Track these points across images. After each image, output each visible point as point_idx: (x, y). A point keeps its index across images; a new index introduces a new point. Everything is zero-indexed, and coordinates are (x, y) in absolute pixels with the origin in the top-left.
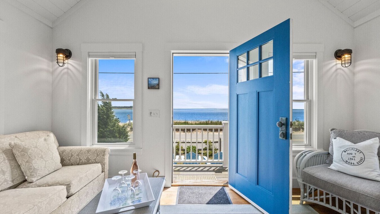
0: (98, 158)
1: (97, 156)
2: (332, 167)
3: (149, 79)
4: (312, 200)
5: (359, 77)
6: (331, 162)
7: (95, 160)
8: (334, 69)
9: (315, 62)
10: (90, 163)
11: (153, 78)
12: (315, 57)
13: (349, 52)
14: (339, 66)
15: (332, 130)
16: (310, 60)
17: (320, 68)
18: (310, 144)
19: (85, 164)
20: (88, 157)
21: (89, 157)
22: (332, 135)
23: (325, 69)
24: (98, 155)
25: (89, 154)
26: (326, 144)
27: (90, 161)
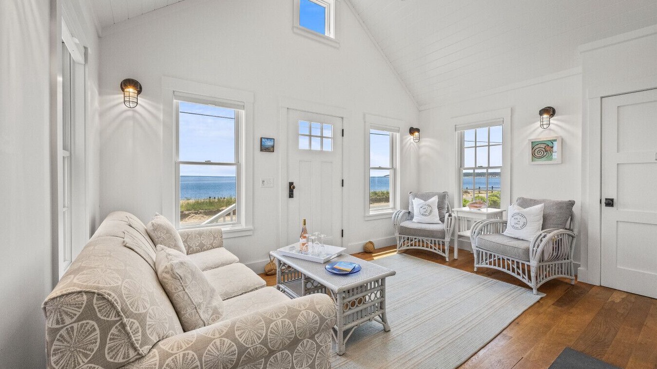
0: (215, 241)
1: (214, 240)
2: (414, 220)
3: (263, 140)
4: (405, 248)
5: (423, 150)
6: (412, 218)
7: (211, 244)
8: (409, 143)
9: (398, 135)
10: (205, 250)
11: (268, 139)
12: (398, 131)
13: (418, 130)
14: (412, 141)
15: (411, 193)
16: (394, 133)
17: (402, 141)
18: (394, 208)
19: (197, 251)
20: (201, 241)
21: (203, 242)
22: (411, 197)
23: (404, 143)
24: (215, 238)
25: (202, 239)
26: (406, 205)
27: (205, 247)
